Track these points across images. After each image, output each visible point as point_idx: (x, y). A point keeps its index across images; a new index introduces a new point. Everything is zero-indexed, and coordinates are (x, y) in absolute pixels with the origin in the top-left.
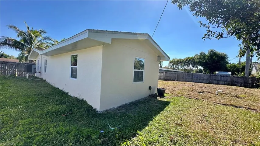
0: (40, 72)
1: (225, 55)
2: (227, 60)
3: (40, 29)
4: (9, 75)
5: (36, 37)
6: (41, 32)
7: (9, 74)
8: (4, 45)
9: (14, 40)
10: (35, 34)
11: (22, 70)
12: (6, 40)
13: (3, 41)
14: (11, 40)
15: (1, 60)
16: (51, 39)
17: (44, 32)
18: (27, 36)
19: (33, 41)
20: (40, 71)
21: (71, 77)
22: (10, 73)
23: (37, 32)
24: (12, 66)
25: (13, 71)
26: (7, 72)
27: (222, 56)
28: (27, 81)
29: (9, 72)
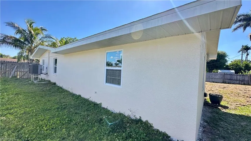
0: (47, 73)
1: (224, 54)
2: (226, 58)
3: (40, 27)
4: (10, 77)
5: (37, 34)
6: (42, 29)
7: (10, 75)
8: (2, 43)
9: (14, 37)
10: (35, 31)
11: (24, 71)
12: (4, 38)
13: (2, 38)
14: (11, 37)
15: (1, 59)
16: (52, 37)
17: (45, 30)
18: (28, 34)
19: (34, 39)
20: (47, 71)
21: (106, 82)
22: (12, 75)
23: (38, 30)
24: (13, 66)
25: (14, 72)
26: (8, 73)
27: (221, 55)
28: (33, 84)
29: (10, 74)
